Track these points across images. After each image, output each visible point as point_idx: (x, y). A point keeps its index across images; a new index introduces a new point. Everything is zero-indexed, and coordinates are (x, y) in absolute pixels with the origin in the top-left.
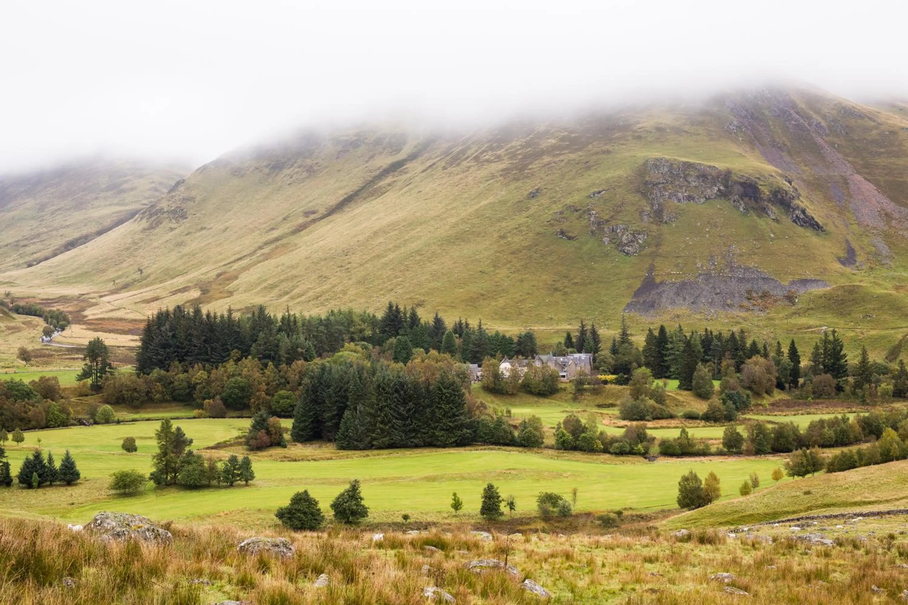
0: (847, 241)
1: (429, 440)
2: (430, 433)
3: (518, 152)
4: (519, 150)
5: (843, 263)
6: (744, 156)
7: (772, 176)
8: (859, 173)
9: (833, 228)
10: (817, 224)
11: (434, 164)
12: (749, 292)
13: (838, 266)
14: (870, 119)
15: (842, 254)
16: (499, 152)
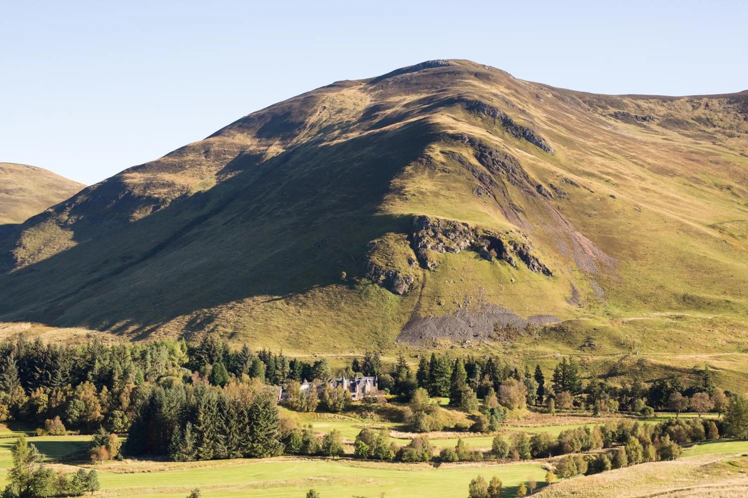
0: (571, 285)
1: (247, 452)
2: (249, 446)
3: (305, 210)
4: (305, 208)
5: (568, 302)
6: (489, 216)
7: (511, 231)
8: (578, 230)
9: (560, 273)
10: (548, 271)
11: (233, 219)
12: (496, 325)
13: (565, 304)
14: (585, 187)
15: (569, 295)
16: (288, 210)
